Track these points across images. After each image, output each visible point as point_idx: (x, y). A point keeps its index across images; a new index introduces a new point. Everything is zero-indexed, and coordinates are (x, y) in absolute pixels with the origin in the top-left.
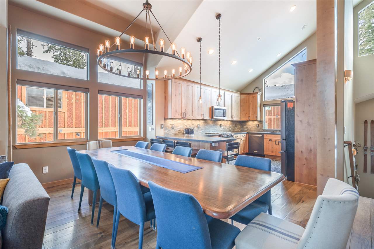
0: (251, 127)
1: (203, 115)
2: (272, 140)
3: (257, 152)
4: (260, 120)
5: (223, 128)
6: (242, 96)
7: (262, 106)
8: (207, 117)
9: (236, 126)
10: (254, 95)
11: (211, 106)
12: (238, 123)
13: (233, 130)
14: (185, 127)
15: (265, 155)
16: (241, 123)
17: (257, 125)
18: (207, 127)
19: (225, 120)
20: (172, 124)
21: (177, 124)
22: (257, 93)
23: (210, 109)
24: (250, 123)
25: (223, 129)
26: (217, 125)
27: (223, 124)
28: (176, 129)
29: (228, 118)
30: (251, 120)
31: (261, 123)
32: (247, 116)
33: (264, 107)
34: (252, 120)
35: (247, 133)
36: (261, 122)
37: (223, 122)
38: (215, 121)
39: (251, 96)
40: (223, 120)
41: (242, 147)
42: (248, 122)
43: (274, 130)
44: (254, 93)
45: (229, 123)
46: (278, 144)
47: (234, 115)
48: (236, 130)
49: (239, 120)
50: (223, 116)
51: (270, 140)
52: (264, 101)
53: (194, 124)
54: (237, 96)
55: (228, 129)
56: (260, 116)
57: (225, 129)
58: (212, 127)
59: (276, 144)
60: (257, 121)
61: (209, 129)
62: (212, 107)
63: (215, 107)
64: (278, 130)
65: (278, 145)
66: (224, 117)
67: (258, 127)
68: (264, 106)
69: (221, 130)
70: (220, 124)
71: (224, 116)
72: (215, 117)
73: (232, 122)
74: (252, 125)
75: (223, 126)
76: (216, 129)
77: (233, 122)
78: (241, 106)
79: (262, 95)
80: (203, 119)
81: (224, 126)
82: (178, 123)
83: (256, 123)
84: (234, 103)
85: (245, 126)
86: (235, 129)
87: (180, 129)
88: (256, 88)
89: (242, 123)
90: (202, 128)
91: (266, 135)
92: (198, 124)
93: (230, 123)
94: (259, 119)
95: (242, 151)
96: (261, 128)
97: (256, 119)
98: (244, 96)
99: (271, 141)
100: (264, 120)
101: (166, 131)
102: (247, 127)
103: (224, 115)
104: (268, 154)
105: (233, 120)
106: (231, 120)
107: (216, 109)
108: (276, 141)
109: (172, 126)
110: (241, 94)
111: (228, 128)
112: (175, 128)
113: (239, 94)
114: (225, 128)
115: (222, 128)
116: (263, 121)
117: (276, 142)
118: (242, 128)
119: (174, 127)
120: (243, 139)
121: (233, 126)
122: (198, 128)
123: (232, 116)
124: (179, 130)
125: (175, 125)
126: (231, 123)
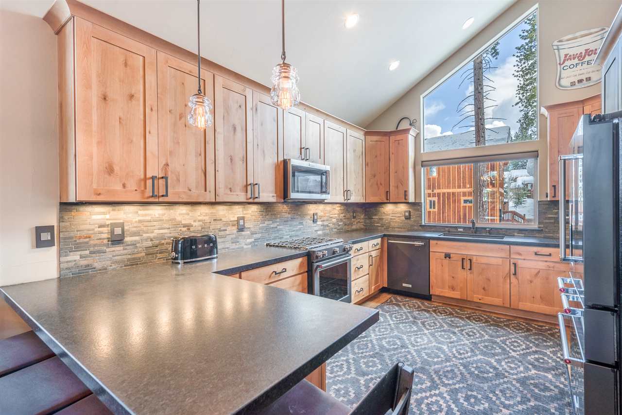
0: (390, 217)
1: (249, 188)
2: (451, 255)
3: (410, 286)
4: (413, 201)
5: (321, 223)
6: (369, 138)
7: (419, 167)
8: (268, 194)
9: (354, 217)
10: (399, 137)
11: (281, 159)
12: (359, 209)
13: (346, 227)
14: (185, 229)
15: (431, 295)
16: (366, 209)
17: (407, 214)
18: (272, 226)
19: (326, 201)
20: (108, 222)
21: (140, 221)
22: (407, 131)
23: (277, 166)
24: (389, 208)
25: (322, 227)
26: (303, 216)
27: (322, 214)
28: (134, 244)
29: (336, 195)
30: (391, 201)
31: (416, 207)
32: (383, 190)
33: (422, 169)
34: (394, 201)
35: (385, 235)
36: (416, 205)
37: (321, 207)
38: (297, 206)
39: (392, 138)
40: (321, 202)
41: (372, 275)
42: (383, 206)
43: (451, 227)
44: (397, 132)
45: (337, 208)
46: (470, 269)
47: (351, 187)
48: (354, 227)
49: (363, 201)
50: (319, 189)
51: (448, 256)
52: (422, 152)
53: (224, 219)
54: (356, 137)
55: (333, 226)
56: (413, 190)
57: (327, 226)
58: (289, 223)
59: (463, 268)
60: (408, 203)
61: (278, 231)
62: (285, 163)
63: (295, 162)
64: (460, 227)
65: (469, 272)
66: (322, 192)
67: (408, 218)
68: (422, 166)
69: (316, 228)
70: (311, 212)
71: (324, 190)
72: (294, 195)
73: (345, 207)
74: (393, 212)
75: (321, 217)
76: (300, 230)
77: (348, 207)
78: (367, 165)
79: (417, 137)
80: (251, 200)
81: (325, 218)
82: (148, 218)
83: (403, 208)
84: (350, 156)
85: (375, 215)
86: (351, 224)
87: (157, 242)
88: (402, 119)
89: (369, 209)
90: (253, 229)
91: (435, 242)
92: (239, 219)
93: (339, 208)
94: (411, 199)
95: (373, 287)
96: (415, 221)
97: (405, 199)
98: (375, 138)
99: (450, 258)
100: (423, 201)
101: (77, 257)
102: (380, 217)
103: (322, 188)
104: (441, 295)
105: (349, 201)
106: (342, 201)
107: (297, 170)
108: (463, 259)
109: (112, 232)
110: (367, 134)
111: (334, 224)
112: (128, 239)
113: (362, 133)
114: (326, 223)
115: (319, 223)
116: (421, 203)
117: (465, 261)
118: (368, 221)
119: (123, 235)
120: (374, 254)
121: (348, 216)
122: (241, 229)
123: (346, 192)
124: (150, 244)
125: (126, 228)
126: (342, 208)
